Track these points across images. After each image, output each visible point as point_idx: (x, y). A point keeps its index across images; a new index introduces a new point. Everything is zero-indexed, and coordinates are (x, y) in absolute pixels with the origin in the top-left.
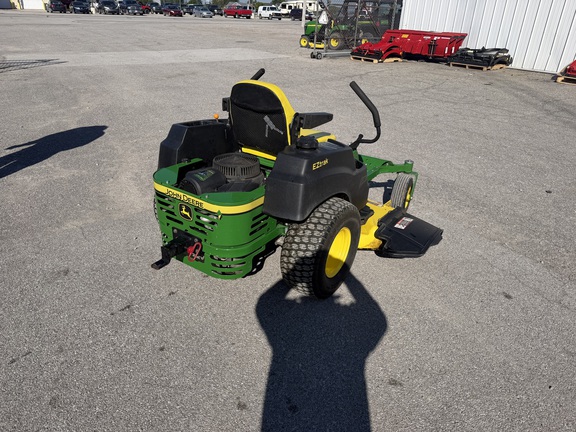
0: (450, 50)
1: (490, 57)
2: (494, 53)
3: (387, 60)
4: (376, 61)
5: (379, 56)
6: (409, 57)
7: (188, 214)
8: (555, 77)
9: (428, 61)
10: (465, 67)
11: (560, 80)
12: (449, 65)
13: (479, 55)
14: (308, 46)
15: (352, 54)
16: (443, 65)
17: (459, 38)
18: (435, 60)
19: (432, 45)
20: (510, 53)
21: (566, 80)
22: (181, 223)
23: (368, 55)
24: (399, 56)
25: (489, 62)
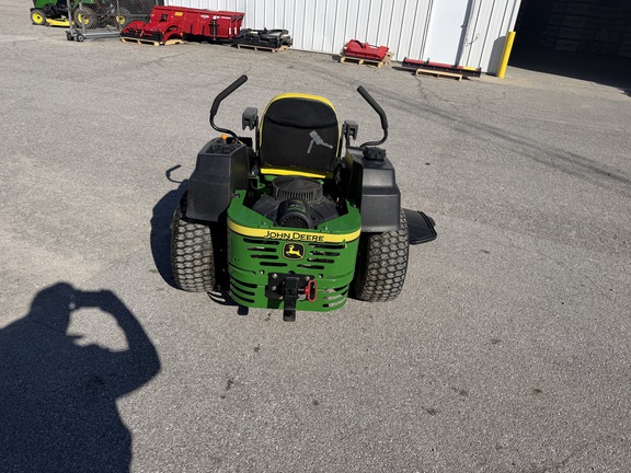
0: (233, 31)
1: (276, 38)
2: (278, 34)
3: (168, 43)
4: (157, 44)
5: (159, 37)
6: (190, 38)
7: (298, 253)
8: (337, 58)
9: (211, 42)
10: (253, 49)
11: (343, 59)
12: (235, 46)
13: (264, 36)
14: (44, 23)
15: (122, 34)
16: (228, 47)
17: (238, 18)
18: (220, 42)
19: (212, 25)
20: (290, 34)
21: (347, 60)
22: (285, 265)
23: (143, 37)
24: (180, 38)
25: (276, 43)
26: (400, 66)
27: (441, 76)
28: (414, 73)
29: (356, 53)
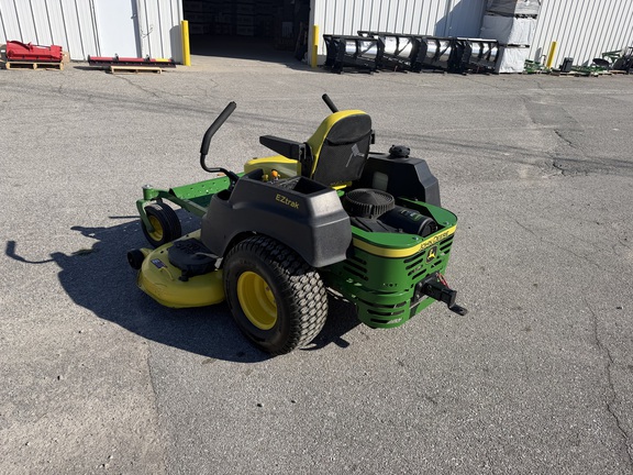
7: (433, 255)
11: (8, 65)
21: (14, 65)
22: (425, 271)
26: (87, 65)
27: (140, 71)
28: (108, 71)
29: (23, 56)
